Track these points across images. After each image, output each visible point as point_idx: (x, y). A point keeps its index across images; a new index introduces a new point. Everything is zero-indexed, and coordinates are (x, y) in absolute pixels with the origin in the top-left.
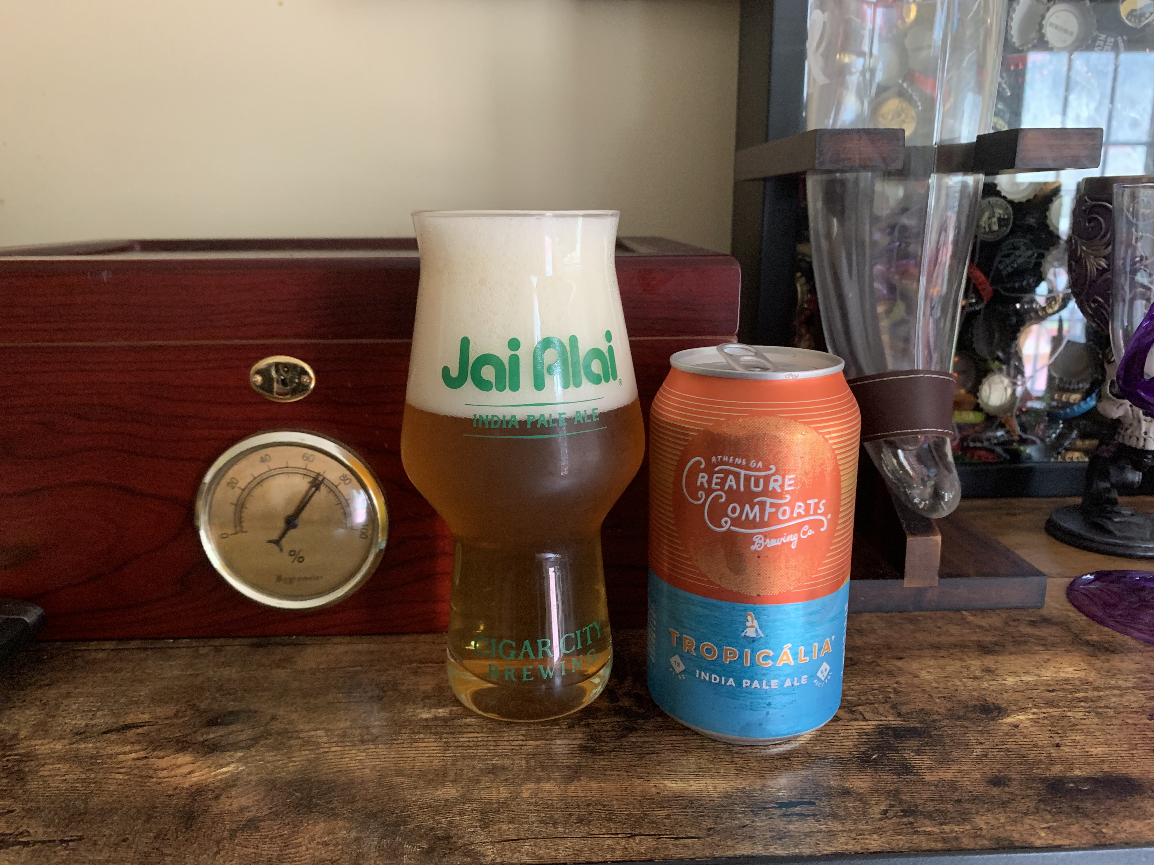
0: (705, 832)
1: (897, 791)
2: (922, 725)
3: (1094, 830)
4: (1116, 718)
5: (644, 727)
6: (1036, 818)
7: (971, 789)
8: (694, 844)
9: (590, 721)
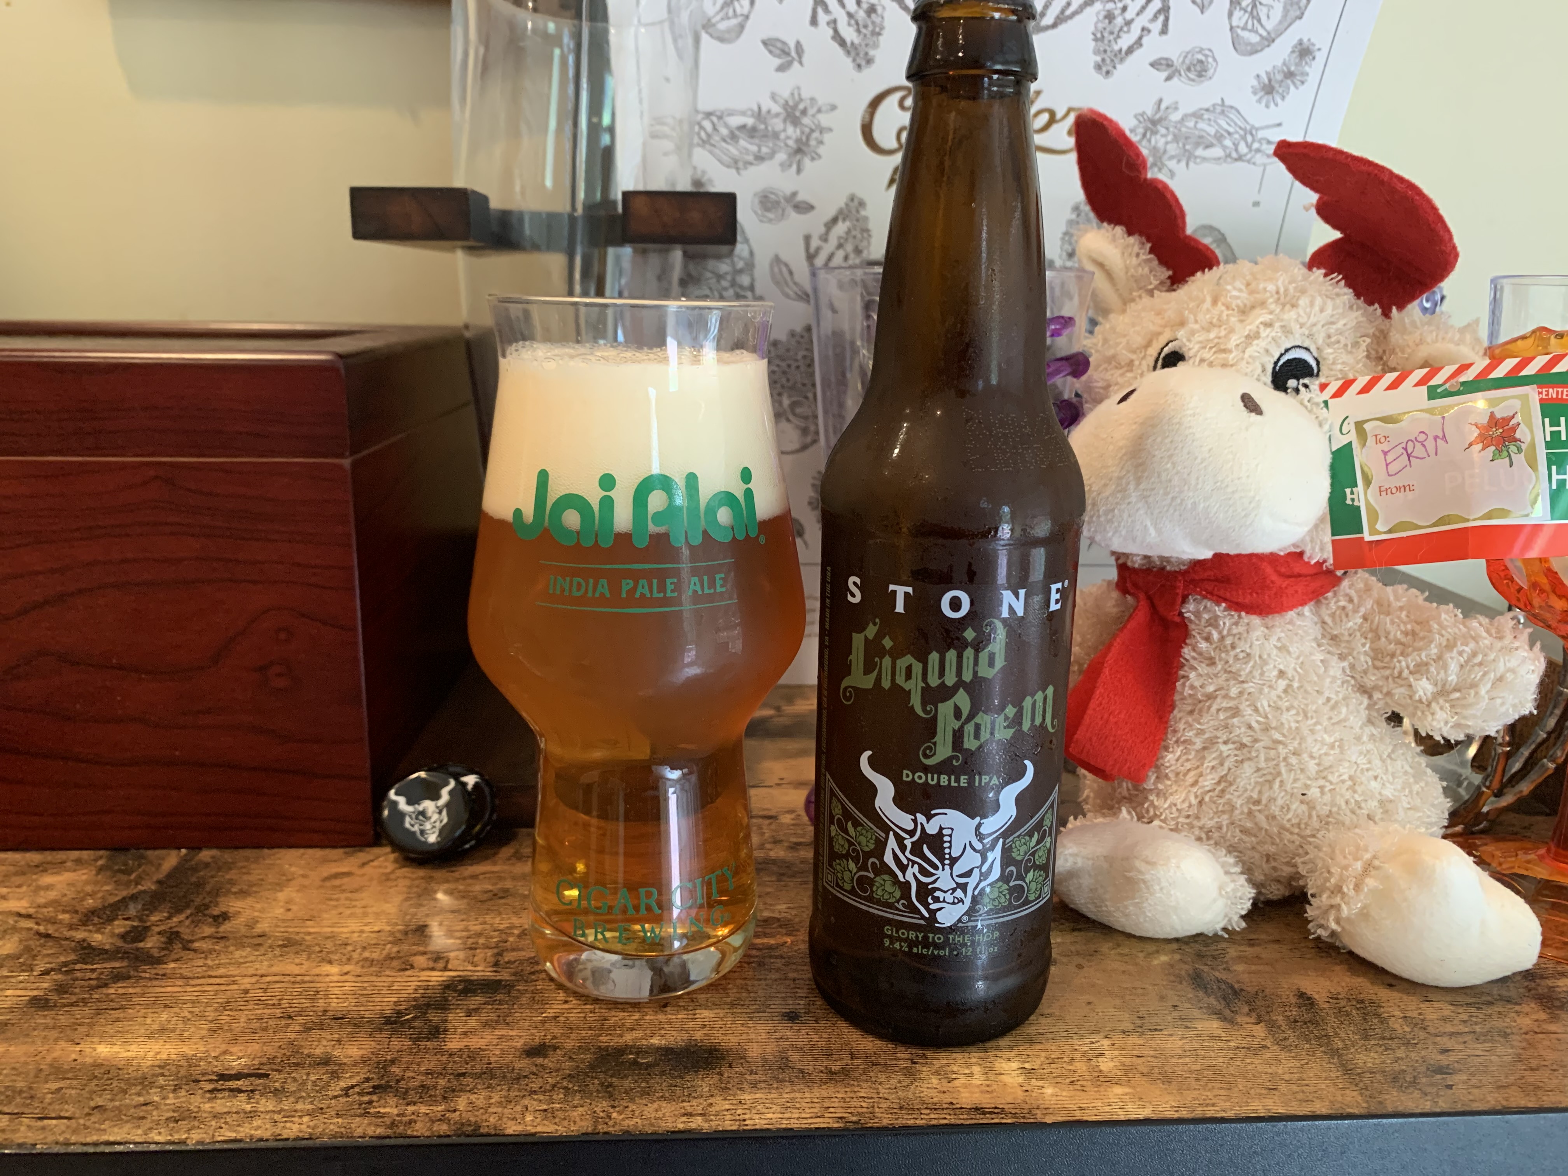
0: (87, 1110)
1: (393, 1062)
2: (513, 978)
3: (602, 1114)
4: (778, 970)
5: (143, 975)
6: (542, 1097)
7: (492, 1059)
8: (56, 1126)
9: (78, 967)
